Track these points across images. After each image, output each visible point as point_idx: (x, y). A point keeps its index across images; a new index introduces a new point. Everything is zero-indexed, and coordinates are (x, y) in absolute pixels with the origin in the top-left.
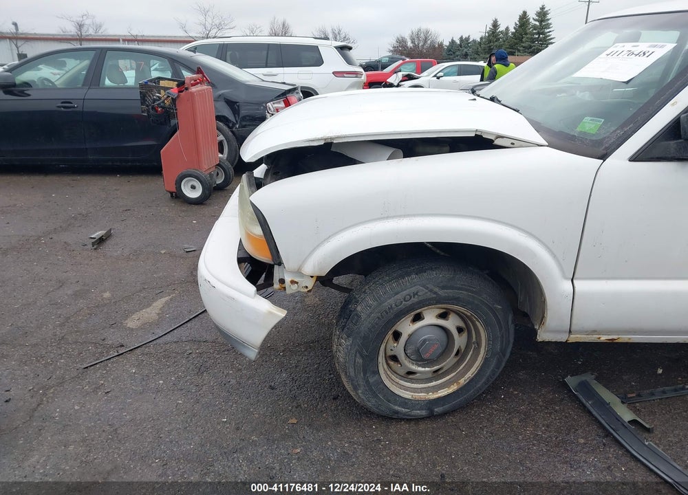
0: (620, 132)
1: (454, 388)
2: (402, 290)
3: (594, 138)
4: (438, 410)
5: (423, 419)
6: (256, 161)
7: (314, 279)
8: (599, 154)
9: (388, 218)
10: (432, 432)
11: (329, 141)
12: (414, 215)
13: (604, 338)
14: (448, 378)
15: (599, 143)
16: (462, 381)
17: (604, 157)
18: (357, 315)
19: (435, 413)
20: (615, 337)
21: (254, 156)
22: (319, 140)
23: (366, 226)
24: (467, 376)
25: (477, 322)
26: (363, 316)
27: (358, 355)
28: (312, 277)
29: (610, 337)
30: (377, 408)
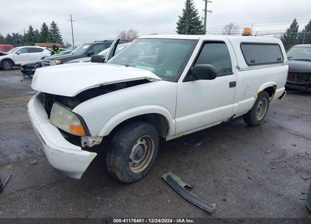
0: (178, 75)
1: (147, 164)
2: (134, 134)
3: (172, 77)
4: (144, 174)
5: (141, 179)
6: (76, 96)
7: (102, 138)
8: (176, 81)
9: (127, 109)
10: (146, 182)
11: (102, 85)
12: (135, 107)
13: (181, 135)
14: (144, 162)
15: (174, 78)
16: (149, 162)
17: (177, 82)
18: (121, 147)
19: (144, 175)
20: (183, 134)
21: (75, 94)
22: (98, 85)
23: (120, 113)
24: (150, 159)
25: (152, 140)
26: (124, 146)
27: (124, 161)
28: (101, 137)
29: (182, 134)
30: (129, 180)
